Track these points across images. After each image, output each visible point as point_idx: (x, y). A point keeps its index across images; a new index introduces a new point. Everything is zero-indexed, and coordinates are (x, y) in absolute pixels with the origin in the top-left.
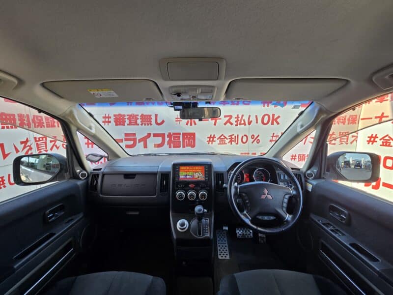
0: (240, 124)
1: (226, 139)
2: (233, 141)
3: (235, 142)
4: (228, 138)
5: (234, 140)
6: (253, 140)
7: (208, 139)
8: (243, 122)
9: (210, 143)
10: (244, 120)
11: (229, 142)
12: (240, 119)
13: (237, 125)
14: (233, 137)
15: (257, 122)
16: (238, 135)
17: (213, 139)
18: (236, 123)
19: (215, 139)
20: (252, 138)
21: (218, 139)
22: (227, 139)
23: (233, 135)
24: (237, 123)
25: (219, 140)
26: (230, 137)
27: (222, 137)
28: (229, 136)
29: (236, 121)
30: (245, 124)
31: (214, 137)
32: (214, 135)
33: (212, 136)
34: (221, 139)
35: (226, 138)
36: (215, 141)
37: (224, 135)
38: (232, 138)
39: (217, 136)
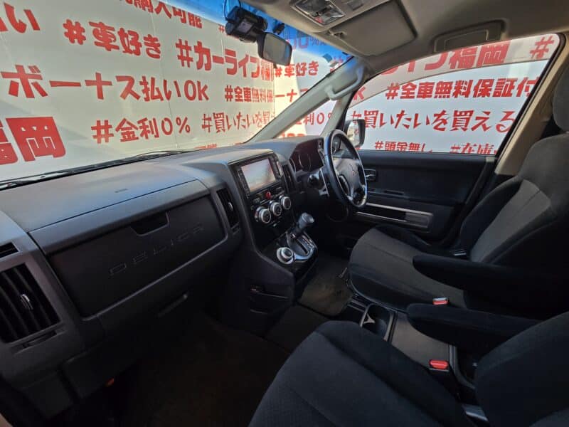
0: (154, 98)
1: (133, 130)
2: (149, 132)
3: (153, 133)
4: (138, 126)
5: (149, 129)
6: (181, 126)
7: (95, 132)
8: (156, 94)
9: (103, 140)
10: (158, 89)
11: (142, 135)
12: (149, 86)
13: (147, 99)
14: (147, 123)
15: (179, 95)
16: (154, 120)
17: (107, 132)
18: (145, 96)
19: (111, 131)
20: (179, 125)
21: (117, 130)
22: (137, 129)
23: (146, 119)
24: (147, 95)
25: (120, 131)
26: (141, 125)
27: (126, 125)
28: (139, 122)
29: (144, 91)
30: (160, 97)
31: (107, 126)
32: (106, 122)
33: (102, 124)
34: (122, 129)
35: (133, 126)
36: (112, 135)
37: (128, 120)
38: (144, 127)
39: (115, 124)
